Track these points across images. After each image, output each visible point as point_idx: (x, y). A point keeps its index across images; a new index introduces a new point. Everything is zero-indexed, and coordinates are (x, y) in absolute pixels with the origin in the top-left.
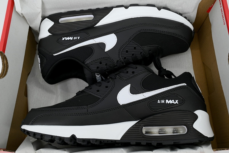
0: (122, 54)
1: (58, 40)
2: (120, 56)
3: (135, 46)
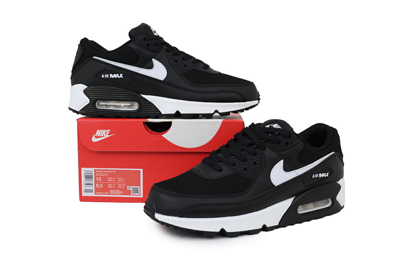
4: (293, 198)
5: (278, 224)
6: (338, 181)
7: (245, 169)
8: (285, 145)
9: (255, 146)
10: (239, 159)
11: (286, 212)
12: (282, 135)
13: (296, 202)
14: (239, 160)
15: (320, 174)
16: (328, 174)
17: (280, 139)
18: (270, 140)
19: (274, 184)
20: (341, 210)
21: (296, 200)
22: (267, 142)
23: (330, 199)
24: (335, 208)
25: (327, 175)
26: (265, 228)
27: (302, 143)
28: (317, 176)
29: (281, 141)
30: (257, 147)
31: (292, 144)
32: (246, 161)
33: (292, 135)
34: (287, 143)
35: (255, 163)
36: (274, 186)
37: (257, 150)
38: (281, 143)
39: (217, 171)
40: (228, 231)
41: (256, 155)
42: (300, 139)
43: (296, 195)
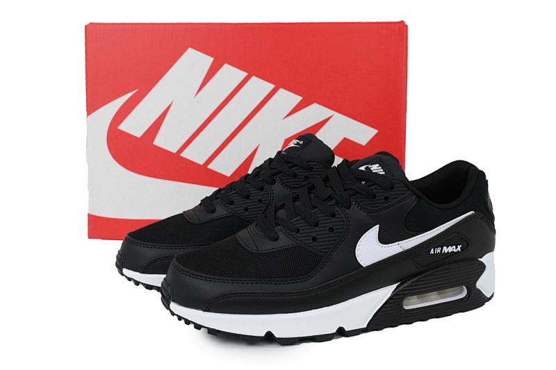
0: (342, 223)
1: (468, 247)
2: (344, 218)
3: (315, 243)
4: (397, 285)
5: (365, 326)
6: (481, 257)
7: (314, 239)
8: (383, 201)
9: (333, 202)
10: (307, 222)
11: (380, 308)
12: (379, 186)
13: (402, 290)
14: (306, 224)
15: (445, 248)
16: (459, 247)
17: (375, 191)
18: (359, 193)
19: (361, 263)
20: (486, 303)
21: (401, 288)
22: (354, 195)
23: (464, 287)
24: (476, 300)
25: (459, 249)
26: (341, 333)
27: (414, 197)
28: (439, 251)
29: (377, 195)
30: (337, 204)
31: (395, 200)
32: (317, 225)
33: (395, 186)
34: (386, 198)
35: (331, 229)
36: (362, 266)
37: (337, 209)
38: (377, 198)
39: (270, 239)
40: (277, 335)
41: (333, 216)
42: (410, 192)
43: (402, 280)
